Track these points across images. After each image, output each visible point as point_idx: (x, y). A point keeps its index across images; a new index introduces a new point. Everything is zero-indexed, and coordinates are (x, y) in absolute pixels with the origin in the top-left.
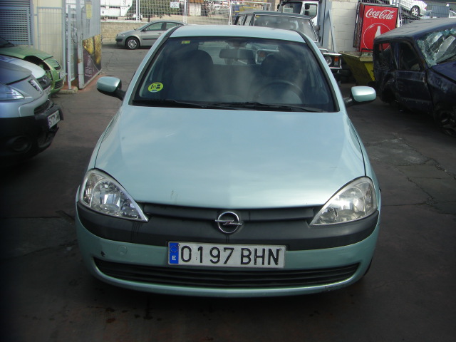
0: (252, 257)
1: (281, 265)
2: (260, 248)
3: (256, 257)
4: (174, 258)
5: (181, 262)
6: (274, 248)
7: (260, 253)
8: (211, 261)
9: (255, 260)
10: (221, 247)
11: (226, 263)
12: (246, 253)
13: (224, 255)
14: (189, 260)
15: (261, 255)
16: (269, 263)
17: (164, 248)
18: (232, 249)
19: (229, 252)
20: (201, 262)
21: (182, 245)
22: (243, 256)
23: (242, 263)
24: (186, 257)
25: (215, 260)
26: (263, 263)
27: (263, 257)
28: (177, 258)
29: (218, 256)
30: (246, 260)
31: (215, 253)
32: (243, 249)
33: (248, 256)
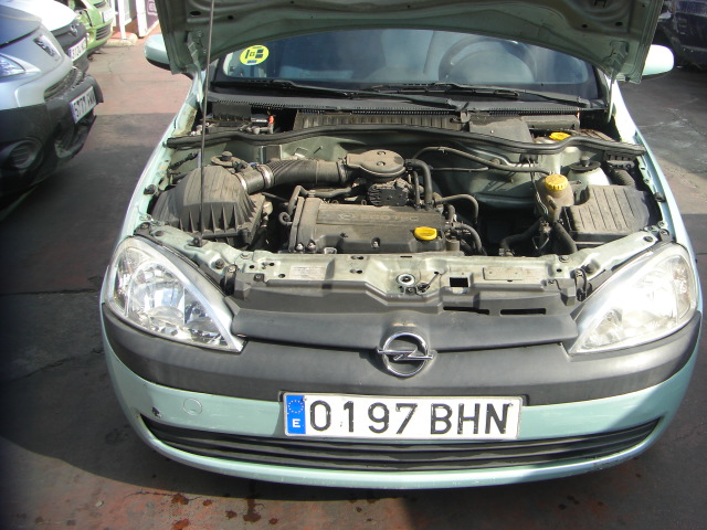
0: (454, 419)
1: (511, 433)
2: (469, 403)
3: (462, 419)
4: (295, 423)
5: (310, 432)
6: (498, 403)
7: (469, 412)
8: (372, 428)
9: (460, 426)
10: (391, 402)
11: (400, 431)
12: (441, 413)
13: (396, 418)
14: (326, 428)
15: (472, 415)
16: (488, 431)
17: (276, 405)
18: (414, 406)
19: (407, 411)
20: (351, 430)
21: (310, 398)
22: (434, 419)
23: (433, 431)
24: (321, 422)
25: (380, 426)
26: (476, 432)
27: (475, 419)
28: (302, 423)
29: (386, 419)
30: (440, 426)
31: (379, 413)
32: (435, 406)
33: (446, 419)
